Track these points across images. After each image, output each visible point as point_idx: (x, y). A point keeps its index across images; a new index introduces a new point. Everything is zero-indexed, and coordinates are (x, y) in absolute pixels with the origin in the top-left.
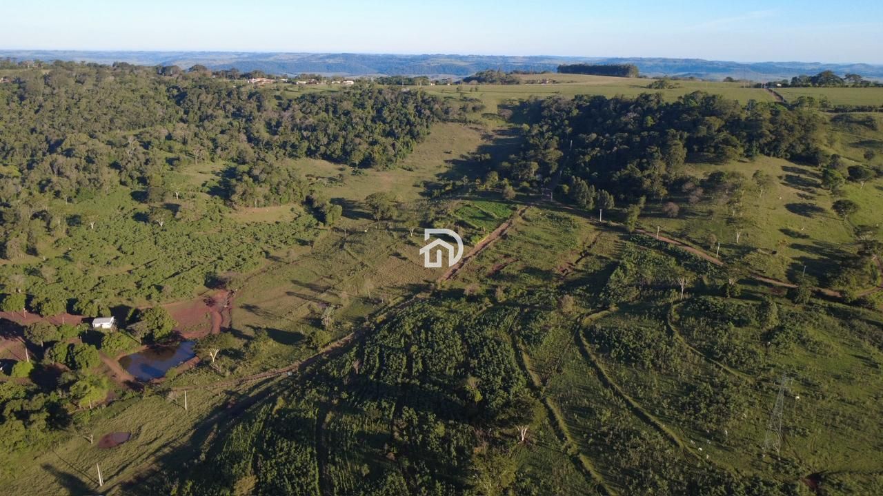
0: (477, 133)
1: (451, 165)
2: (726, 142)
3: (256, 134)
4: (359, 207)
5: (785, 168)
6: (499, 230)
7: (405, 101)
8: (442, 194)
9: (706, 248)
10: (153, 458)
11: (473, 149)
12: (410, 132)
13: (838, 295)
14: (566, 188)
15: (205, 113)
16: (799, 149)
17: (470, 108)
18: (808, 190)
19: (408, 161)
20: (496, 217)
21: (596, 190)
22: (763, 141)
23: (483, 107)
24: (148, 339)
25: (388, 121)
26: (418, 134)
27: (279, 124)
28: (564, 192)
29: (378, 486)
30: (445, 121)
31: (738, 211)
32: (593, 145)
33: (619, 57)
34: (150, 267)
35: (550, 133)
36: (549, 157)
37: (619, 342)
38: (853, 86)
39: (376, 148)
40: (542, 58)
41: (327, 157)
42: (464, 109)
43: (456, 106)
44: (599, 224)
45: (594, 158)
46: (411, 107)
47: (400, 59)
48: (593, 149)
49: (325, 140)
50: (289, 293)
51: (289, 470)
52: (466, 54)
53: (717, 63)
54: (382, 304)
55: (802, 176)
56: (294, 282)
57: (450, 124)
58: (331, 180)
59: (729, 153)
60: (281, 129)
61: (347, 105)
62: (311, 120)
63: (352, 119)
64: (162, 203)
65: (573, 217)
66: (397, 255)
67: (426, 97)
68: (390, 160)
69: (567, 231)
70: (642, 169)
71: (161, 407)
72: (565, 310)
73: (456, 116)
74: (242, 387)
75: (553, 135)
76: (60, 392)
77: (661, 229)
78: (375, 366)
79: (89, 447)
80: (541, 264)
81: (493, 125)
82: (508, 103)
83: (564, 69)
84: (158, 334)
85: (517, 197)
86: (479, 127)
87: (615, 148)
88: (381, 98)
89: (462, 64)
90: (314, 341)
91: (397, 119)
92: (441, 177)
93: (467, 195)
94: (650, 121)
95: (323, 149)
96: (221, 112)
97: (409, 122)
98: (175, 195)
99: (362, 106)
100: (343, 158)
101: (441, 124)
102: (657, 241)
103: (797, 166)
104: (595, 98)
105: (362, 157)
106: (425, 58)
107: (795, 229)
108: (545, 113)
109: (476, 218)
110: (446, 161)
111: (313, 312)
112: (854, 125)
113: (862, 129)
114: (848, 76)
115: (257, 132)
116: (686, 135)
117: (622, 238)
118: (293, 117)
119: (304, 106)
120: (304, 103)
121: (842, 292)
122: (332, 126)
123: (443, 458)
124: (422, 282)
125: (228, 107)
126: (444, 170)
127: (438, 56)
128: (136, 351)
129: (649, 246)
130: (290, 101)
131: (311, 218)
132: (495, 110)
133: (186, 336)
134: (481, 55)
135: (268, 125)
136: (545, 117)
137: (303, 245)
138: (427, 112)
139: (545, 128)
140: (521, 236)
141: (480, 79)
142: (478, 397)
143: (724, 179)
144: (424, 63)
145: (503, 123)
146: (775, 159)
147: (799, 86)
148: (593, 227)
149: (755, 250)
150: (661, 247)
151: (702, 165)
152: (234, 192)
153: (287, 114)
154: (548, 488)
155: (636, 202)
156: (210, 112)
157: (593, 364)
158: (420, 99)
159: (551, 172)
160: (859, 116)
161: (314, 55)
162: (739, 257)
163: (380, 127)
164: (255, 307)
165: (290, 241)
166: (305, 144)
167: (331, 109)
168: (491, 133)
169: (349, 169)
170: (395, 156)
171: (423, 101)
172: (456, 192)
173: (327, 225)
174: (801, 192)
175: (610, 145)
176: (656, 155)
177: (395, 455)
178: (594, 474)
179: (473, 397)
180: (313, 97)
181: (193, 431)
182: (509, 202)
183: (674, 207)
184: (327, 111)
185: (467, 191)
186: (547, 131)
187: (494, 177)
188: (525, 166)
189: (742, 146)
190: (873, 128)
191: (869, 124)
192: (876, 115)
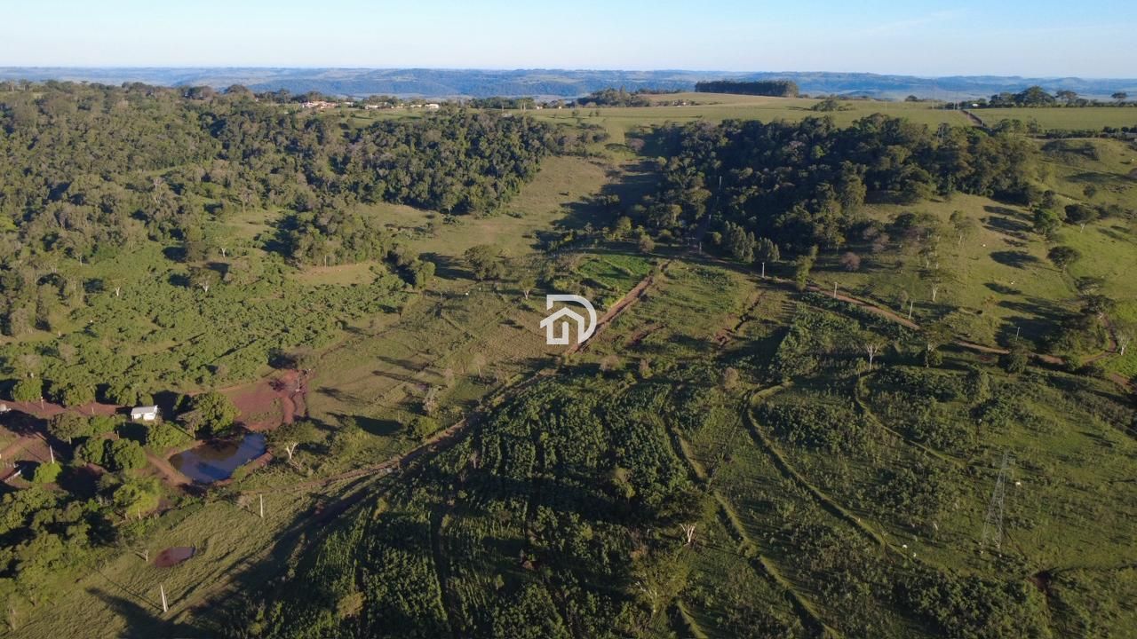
0: (601, 169)
1: (569, 210)
2: (915, 177)
3: (317, 173)
4: (456, 264)
5: (988, 209)
6: (636, 290)
7: (508, 129)
8: (560, 246)
9: (896, 307)
10: (227, 577)
11: (596, 189)
12: (516, 169)
13: (1060, 362)
14: (718, 236)
15: (250, 147)
16: (1005, 184)
17: (590, 138)
18: (1018, 235)
19: (515, 205)
20: (632, 273)
21: (757, 239)
22: (959, 175)
23: (606, 136)
24: (204, 432)
25: (487, 154)
26: (526, 171)
27: (346, 160)
28: (715, 242)
29: (516, 601)
30: (558, 154)
31: (933, 261)
32: (749, 182)
33: (769, 71)
34: (197, 342)
35: (694, 168)
36: (694, 198)
37: (798, 423)
38: (1067, 106)
39: (473, 189)
40: (670, 73)
41: (410, 201)
42: (582, 139)
43: (573, 134)
44: (763, 281)
45: (751, 199)
46: (515, 137)
47: (488, 76)
48: (749, 187)
49: (408, 180)
50: (376, 373)
51: (402, 585)
52: (573, 69)
53: (893, 78)
54: (497, 384)
55: (1010, 218)
56: (382, 359)
57: (566, 158)
58: (418, 230)
59: (919, 191)
60: (349, 166)
61: (433, 135)
62: (388, 155)
63: (440, 153)
64: (205, 263)
65: (728, 272)
66: (511, 323)
67: (534, 124)
68: (491, 205)
69: (722, 290)
70: (813, 212)
71: (229, 516)
72: (728, 386)
73: (573, 149)
74: (330, 488)
75: (697, 170)
76: (100, 500)
77: (838, 286)
78: (496, 458)
79: (143, 566)
80: (692, 330)
81: (620, 159)
82: (638, 130)
83: (703, 87)
84: (217, 426)
85: (657, 249)
86: (603, 161)
87: (777, 186)
88: (476, 126)
89: (569, 81)
90: (417, 430)
91: (498, 152)
92: (557, 225)
93: (593, 247)
94: (819, 152)
95: (405, 191)
96: (271, 145)
97: (513, 156)
98: (221, 252)
99: (453, 136)
100: (431, 202)
101: (553, 157)
102: (834, 300)
103: (1003, 206)
104: (748, 123)
105: (455, 201)
106: (520, 74)
107: (1003, 283)
108: (686, 143)
109: (606, 275)
110: (563, 205)
111: (410, 395)
112: (1070, 154)
113: (1080, 159)
114: (1061, 94)
115: (320, 171)
116: (865, 168)
117: (791, 297)
118: (365, 152)
119: (378, 136)
120: (377, 133)
121: (1063, 358)
122: (415, 161)
123: (593, 565)
124: (545, 356)
125: (280, 138)
126: (560, 216)
127: (537, 72)
128: (190, 448)
129: (825, 307)
130: (360, 130)
131: (395, 279)
132: (622, 140)
133: (252, 429)
134: (592, 69)
135: (333, 161)
136: (686, 148)
137: (388, 312)
138: (536, 143)
139: (687, 161)
140: (665, 297)
141: (599, 101)
142: (630, 493)
143: (913, 222)
144: (519, 81)
145: (633, 156)
146: (975, 197)
147: (1000, 106)
148: (755, 284)
149: (956, 309)
150: (840, 308)
151: (887, 205)
152: (297, 247)
153: (357, 147)
154: (724, 597)
155: (807, 253)
156: (256, 145)
157: (767, 450)
158: (526, 127)
159: (697, 217)
160: (1076, 142)
161: (377, 72)
162: (937, 318)
163: (476, 163)
164: (335, 390)
165: (371, 308)
166: (382, 185)
167: (413, 140)
168: (618, 169)
169: (440, 217)
170: (497, 199)
171: (530, 129)
172: (578, 244)
173: (417, 287)
174: (1009, 238)
175: (771, 183)
176: (829, 193)
177: (533, 563)
178: (779, 579)
179: (624, 492)
180: (389, 125)
181: (274, 543)
182: (646, 255)
183: (854, 258)
184: (407, 142)
185: (593, 243)
186: (689, 166)
187: (626, 224)
188: (665, 210)
189: (935, 182)
190: (1093, 157)
191: (1089, 153)
192: (1096, 142)
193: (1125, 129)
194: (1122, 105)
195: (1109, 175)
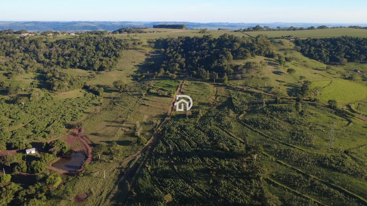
0: (143, 54)
1: (138, 67)
2: (245, 51)
3: (41, 60)
4: (109, 88)
5: (265, 60)
6: (178, 90)
7: (107, 41)
8: (142, 79)
9: (257, 89)
10: (108, 200)
11: (144, 60)
12: (115, 55)
13: (308, 99)
14: (195, 72)
15: (9, 51)
16: (267, 53)
17: (137, 44)
18: (276, 66)
19: (118, 67)
20: (174, 86)
21: (210, 72)
22: (256, 50)
23: (142, 43)
24: (60, 154)
25: (103, 50)
26: (119, 55)
27: (50, 54)
28: (194, 74)
29: (220, 186)
30: (127, 49)
31: (261, 75)
32: (196, 55)
34: (33, 124)
35: (175, 52)
36: (181, 61)
37: (259, 123)
38: (266, 31)
39: (104, 62)
40: (127, 22)
41: (80, 67)
42: (134, 44)
43: (131, 43)
44: (214, 85)
45: (199, 60)
46: (111, 44)
47: (63, 24)
48: (197, 57)
49: (78, 60)
50: (107, 126)
51: (179, 189)
52: (93, 21)
53: (195, 23)
54: (154, 124)
55: (272, 62)
56: (106, 121)
57: (130, 50)
58: (89, 77)
59: (248, 55)
60: (52, 56)
61: (82, 44)
62: (67, 52)
63: (86, 50)
64: (16, 94)
65: (204, 83)
66: (144, 105)
67: (116, 39)
68: (111, 67)
69: (205, 88)
70: (221, 63)
71: (92, 180)
72: (230, 115)
73: (132, 47)
74: (123, 165)
75: (176, 52)
76: (40, 184)
77: (239, 83)
78: (176, 147)
79: (72, 203)
80: (203, 101)
81: (148, 50)
82: (151, 41)
83: (155, 27)
84: (65, 151)
85: (177, 78)
86: (143, 51)
87: (206, 56)
88: (96, 40)
90: (141, 142)
91: (107, 49)
92: (136, 72)
93: (154, 78)
94: (214, 45)
95: (78, 64)
96: (17, 50)
97: (113, 51)
98: (22, 91)
99: (88, 44)
100: (90, 67)
101: (126, 50)
102: (239, 88)
103: (267, 58)
104: (186, 37)
105: (98, 67)
106: (75, 23)
107: (279, 79)
108: (169, 44)
109: (165, 87)
110: (135, 66)
111: (125, 131)
112: (277, 44)
113: (280, 45)
114: (265, 27)
115: (41, 58)
116: (230, 50)
117: (226, 88)
118: (57, 51)
119: (60, 45)
120: (60, 44)
121: (309, 98)
122: (78, 54)
123: (234, 171)
124: (163, 114)
125: (21, 47)
126: (136, 70)
127: (80, 22)
128: (57, 160)
129: (237, 90)
130: (52, 43)
131: (91, 95)
132: (147, 44)
133: (76, 150)
134: (100, 21)
135: (45, 55)
136: (169, 46)
137: (96, 106)
138: (120, 46)
139: (172, 50)
140: (188, 92)
141: (120, 31)
142: (228, 149)
143: (251, 65)
145: (152, 49)
146: (260, 56)
147: (250, 31)
148: (213, 86)
149: (273, 88)
150: (242, 90)
151: (239, 60)
152: (54, 86)
153: (53, 49)
154: (277, 173)
155: (224, 75)
156: (11, 50)
157: (256, 132)
158: (114, 40)
159: (184, 67)
160: (277, 40)
162: (270, 91)
163: (100, 53)
164: (97, 134)
165: (89, 105)
166: (68, 62)
167: (75, 46)
168: (148, 53)
169: (94, 73)
170: (112, 65)
171: (116, 41)
172: (148, 78)
173: (100, 96)
174: (274, 67)
175: (203, 55)
176: (223, 57)
177: (215, 174)
178: (288, 165)
179: (227, 149)
180: (64, 41)
181: (117, 187)
182: (174, 80)
183: (239, 76)
184: (73, 47)
185: (153, 77)
186: (173, 51)
187: (162, 71)
188: (174, 65)
189: (250, 53)
190: (282, 44)
191: (281, 43)
192: (282, 40)
193: (287, 36)
194: (280, 30)
195: (288, 49)
